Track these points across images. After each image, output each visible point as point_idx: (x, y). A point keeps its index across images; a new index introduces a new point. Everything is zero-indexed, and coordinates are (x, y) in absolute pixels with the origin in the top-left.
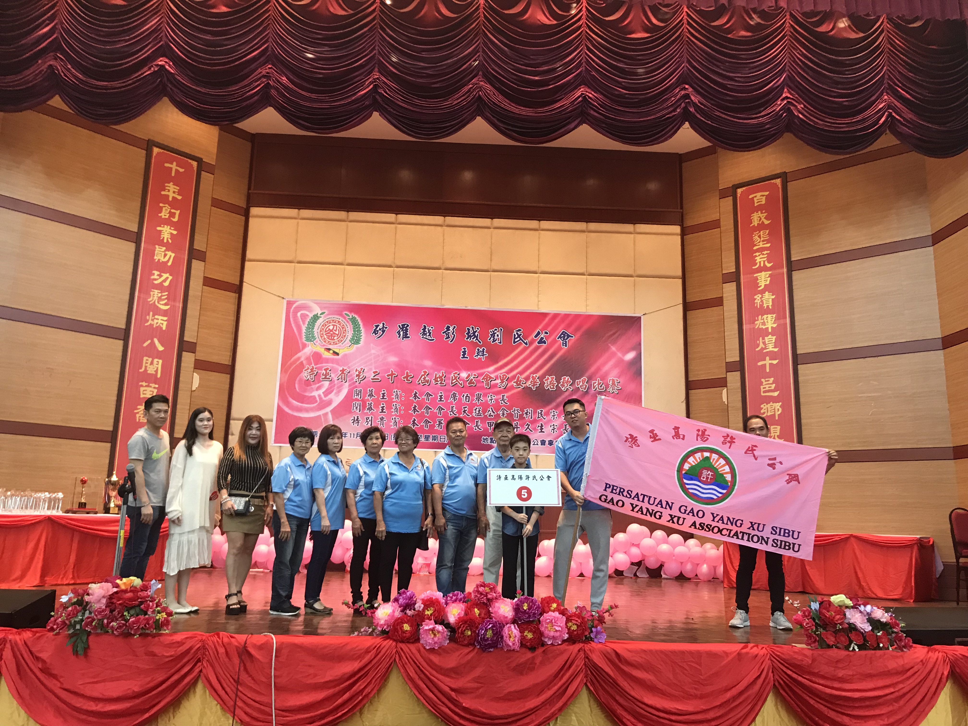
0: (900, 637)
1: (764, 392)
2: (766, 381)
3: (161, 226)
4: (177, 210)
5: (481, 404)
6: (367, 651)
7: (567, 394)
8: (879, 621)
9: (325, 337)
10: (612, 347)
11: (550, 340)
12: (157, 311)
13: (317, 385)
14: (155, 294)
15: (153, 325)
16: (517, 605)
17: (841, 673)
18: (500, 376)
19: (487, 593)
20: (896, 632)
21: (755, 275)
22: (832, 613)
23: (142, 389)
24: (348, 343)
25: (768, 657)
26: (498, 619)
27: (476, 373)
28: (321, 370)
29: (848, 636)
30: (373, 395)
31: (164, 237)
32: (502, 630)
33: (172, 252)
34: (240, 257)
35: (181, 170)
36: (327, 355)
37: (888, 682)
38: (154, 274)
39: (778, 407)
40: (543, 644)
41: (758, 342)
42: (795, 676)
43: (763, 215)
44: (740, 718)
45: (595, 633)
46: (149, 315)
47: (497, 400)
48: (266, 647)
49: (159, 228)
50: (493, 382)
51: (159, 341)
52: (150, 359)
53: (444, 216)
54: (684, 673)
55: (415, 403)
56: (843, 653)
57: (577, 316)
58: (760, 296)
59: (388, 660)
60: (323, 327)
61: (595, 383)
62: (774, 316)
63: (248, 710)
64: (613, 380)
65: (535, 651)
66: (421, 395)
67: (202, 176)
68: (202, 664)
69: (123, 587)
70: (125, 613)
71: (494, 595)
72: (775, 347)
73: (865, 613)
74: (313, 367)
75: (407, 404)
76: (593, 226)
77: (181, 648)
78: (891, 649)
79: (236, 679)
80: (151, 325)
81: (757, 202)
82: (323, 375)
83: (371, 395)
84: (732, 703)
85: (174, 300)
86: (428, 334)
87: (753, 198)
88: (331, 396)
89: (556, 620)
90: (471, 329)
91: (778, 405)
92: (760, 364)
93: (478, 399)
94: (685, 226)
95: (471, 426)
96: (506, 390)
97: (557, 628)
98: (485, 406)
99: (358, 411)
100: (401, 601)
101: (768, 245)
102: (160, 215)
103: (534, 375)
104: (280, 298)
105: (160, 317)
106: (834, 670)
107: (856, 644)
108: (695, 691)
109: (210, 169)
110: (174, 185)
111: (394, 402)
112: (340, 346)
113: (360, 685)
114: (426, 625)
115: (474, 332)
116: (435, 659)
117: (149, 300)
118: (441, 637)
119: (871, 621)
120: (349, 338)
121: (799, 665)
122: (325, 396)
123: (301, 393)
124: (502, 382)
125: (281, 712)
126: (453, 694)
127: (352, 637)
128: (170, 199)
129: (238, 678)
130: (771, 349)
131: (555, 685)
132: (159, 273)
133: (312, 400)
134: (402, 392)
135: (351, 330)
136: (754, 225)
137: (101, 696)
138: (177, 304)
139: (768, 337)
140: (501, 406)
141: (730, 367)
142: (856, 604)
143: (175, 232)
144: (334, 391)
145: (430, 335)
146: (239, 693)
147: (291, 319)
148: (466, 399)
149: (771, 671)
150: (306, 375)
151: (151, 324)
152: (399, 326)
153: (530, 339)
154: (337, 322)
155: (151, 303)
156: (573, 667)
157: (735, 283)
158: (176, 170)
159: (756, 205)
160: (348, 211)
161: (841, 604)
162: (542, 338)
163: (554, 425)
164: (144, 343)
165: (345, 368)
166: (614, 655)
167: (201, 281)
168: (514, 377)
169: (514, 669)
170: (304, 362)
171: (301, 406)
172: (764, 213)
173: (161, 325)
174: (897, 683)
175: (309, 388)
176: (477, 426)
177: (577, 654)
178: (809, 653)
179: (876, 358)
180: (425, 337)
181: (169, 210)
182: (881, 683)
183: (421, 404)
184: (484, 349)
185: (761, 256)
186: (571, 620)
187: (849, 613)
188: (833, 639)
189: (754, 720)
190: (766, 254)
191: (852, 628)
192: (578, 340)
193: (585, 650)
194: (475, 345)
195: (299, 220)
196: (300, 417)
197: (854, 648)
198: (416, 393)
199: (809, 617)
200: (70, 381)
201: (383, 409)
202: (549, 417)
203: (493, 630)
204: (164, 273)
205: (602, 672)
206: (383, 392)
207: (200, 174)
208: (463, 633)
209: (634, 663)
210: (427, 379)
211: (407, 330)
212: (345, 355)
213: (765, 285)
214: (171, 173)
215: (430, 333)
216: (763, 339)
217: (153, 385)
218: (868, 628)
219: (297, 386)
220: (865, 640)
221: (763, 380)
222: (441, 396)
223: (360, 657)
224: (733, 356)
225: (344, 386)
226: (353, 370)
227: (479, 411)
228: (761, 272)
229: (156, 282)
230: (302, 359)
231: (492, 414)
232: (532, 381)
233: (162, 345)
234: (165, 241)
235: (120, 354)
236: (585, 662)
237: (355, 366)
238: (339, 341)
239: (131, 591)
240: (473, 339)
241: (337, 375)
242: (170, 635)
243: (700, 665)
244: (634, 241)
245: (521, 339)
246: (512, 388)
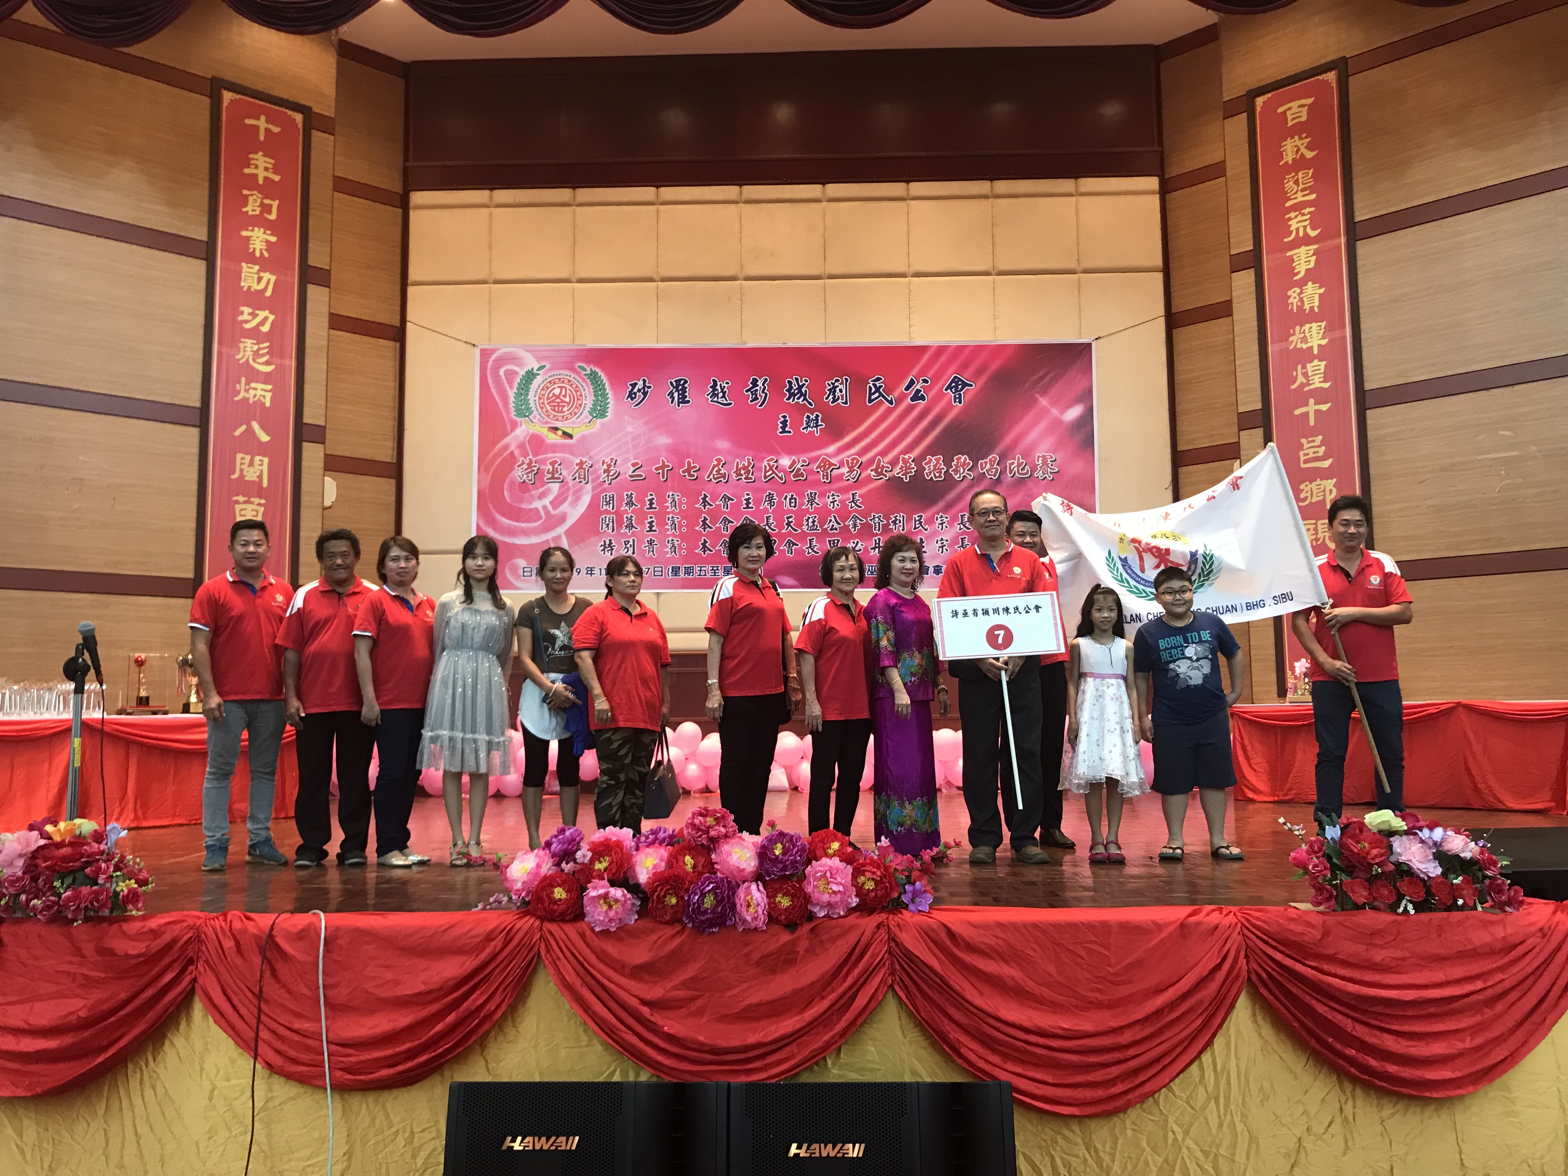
0: (1499, 885)
1: (1306, 462)
2: (1309, 442)
3: (247, 230)
4: (273, 199)
5: (817, 511)
6: (489, 938)
7: (963, 485)
8: (1457, 856)
9: (548, 408)
10: (1041, 399)
11: (932, 394)
12: (254, 376)
13: (540, 490)
14: (248, 346)
15: (248, 399)
16: (763, 847)
17: (1379, 956)
18: (847, 461)
19: (709, 827)
20: (1490, 877)
21: (1289, 254)
22: (1366, 845)
23: (238, 507)
24: (586, 417)
25: (1238, 929)
26: (728, 874)
27: (804, 457)
28: (545, 464)
29: (1395, 886)
30: (633, 504)
31: (254, 249)
32: (734, 894)
33: (272, 273)
34: (398, 279)
35: (276, 130)
36: (553, 438)
37: (1474, 968)
38: (242, 313)
39: (1331, 487)
40: (811, 917)
41: (1295, 373)
42: (1288, 962)
43: (1301, 142)
44: (1182, 1041)
45: (910, 895)
46: (239, 382)
47: (842, 502)
48: (307, 935)
49: (244, 233)
50: (835, 472)
51: (262, 427)
52: (248, 458)
53: (740, 185)
54: (1076, 963)
55: (704, 513)
56: (1386, 918)
57: (979, 349)
58: (1298, 290)
59: (526, 952)
60: (543, 392)
61: (1013, 463)
62: (1323, 324)
63: (278, 1044)
64: (1044, 457)
65: (796, 929)
66: (714, 499)
67: (313, 139)
68: (197, 967)
69: (57, 838)
70: (55, 884)
71: (722, 829)
72: (1324, 381)
73: (1431, 843)
74: (530, 460)
75: (691, 516)
76: (1002, 186)
77: (157, 942)
78: (1480, 909)
79: (257, 992)
80: (245, 400)
81: (1292, 120)
82: (548, 472)
83: (630, 503)
84: (1169, 1013)
85: (282, 355)
86: (721, 395)
87: (1285, 112)
88: (564, 507)
89: (834, 872)
90: (794, 382)
91: (1330, 484)
92: (1297, 412)
93: (811, 501)
94: (1166, 177)
95: (801, 547)
96: (858, 483)
97: (835, 888)
98: (824, 514)
99: (610, 531)
100: (554, 846)
101: (1313, 196)
102: (244, 210)
103: (907, 457)
104: (471, 347)
105: (260, 386)
106: (1367, 950)
107: (1410, 901)
108: (1098, 995)
109: (327, 126)
110: (265, 155)
111: (669, 513)
112: (574, 422)
113: (476, 999)
114: (595, 888)
115: (800, 388)
116: (612, 949)
117: (238, 357)
118: (620, 910)
119: (1441, 856)
120: (588, 409)
121: (1297, 943)
122: (554, 508)
123: (513, 504)
124: (851, 470)
125: (339, 1048)
126: (645, 1011)
127: (474, 913)
128: (261, 181)
129: (261, 990)
130: (1318, 385)
131: (833, 991)
132: (251, 310)
133: (533, 515)
134: (682, 496)
135: (590, 394)
136: (1287, 162)
137: (23, 1025)
138: (287, 362)
139: (1313, 364)
140: (851, 512)
141: (1245, 421)
142: (1414, 827)
143: (273, 239)
144: (569, 499)
145: (724, 397)
146: (263, 1017)
147: (490, 381)
148: (790, 503)
149: (1242, 954)
150: (520, 474)
151: (244, 398)
152: (671, 383)
153: (897, 393)
154: (566, 381)
155: (241, 362)
156: (867, 957)
157: (1252, 271)
158: (267, 130)
159: (1289, 125)
160: (574, 188)
161: (1385, 827)
162: (918, 391)
163: (942, 540)
164: (235, 430)
165: (584, 460)
166: (943, 935)
167: (325, 321)
168: (871, 461)
169: (758, 963)
170: (516, 453)
171: (516, 527)
172: (1306, 137)
173: (262, 398)
174: (1491, 972)
175: (526, 495)
176: (810, 547)
177: (875, 933)
178: (1317, 920)
179: (1510, 389)
180: (716, 399)
181: (259, 201)
182: (1458, 972)
183: (715, 515)
184: (817, 416)
185: (1300, 218)
186: (864, 871)
187: (1398, 844)
188: (1365, 893)
189: (1210, 1043)
190: (1309, 213)
191: (1404, 871)
192: (981, 390)
193: (889, 927)
194: (803, 409)
195: (492, 209)
196: (514, 544)
197: (1405, 908)
198: (706, 496)
199: (1320, 854)
200: (114, 499)
201: (651, 526)
202: (933, 527)
203: (716, 894)
204: (259, 309)
205: (920, 964)
206: (650, 497)
207: (310, 134)
208: (661, 900)
209: (983, 947)
210: (722, 472)
211: (684, 389)
212: (583, 438)
213: (1307, 270)
214: (258, 134)
215: (724, 393)
216: (1304, 367)
217: (256, 500)
218: (1434, 870)
219: (506, 493)
220: (1429, 892)
221: (1304, 441)
222: (747, 500)
223: (478, 948)
224: (1251, 402)
225: (584, 491)
226: (598, 462)
227: (814, 522)
228: (1299, 247)
229: (247, 326)
230: (512, 448)
231: (836, 525)
232: (902, 467)
233: (268, 434)
234: (258, 254)
235: (196, 450)
236: (890, 947)
237: (601, 455)
238: (571, 414)
239: (71, 844)
240: (798, 399)
241: (571, 472)
242: (144, 918)
243: (1107, 947)
244: (1077, 210)
245: (881, 395)
246: (869, 479)
